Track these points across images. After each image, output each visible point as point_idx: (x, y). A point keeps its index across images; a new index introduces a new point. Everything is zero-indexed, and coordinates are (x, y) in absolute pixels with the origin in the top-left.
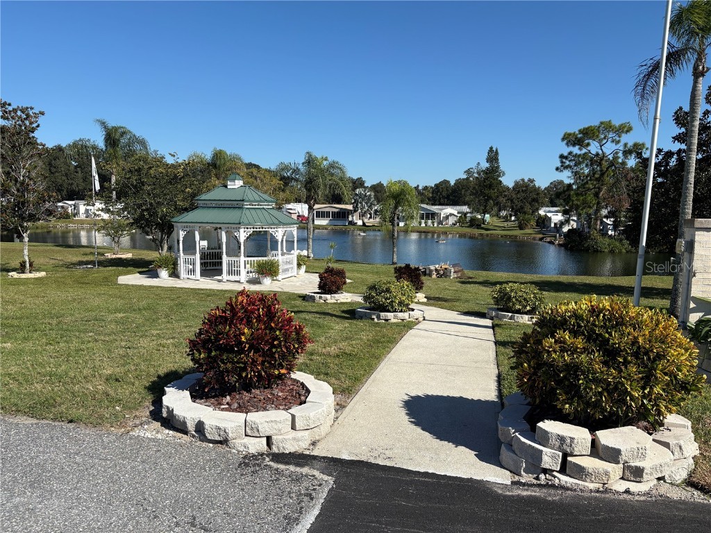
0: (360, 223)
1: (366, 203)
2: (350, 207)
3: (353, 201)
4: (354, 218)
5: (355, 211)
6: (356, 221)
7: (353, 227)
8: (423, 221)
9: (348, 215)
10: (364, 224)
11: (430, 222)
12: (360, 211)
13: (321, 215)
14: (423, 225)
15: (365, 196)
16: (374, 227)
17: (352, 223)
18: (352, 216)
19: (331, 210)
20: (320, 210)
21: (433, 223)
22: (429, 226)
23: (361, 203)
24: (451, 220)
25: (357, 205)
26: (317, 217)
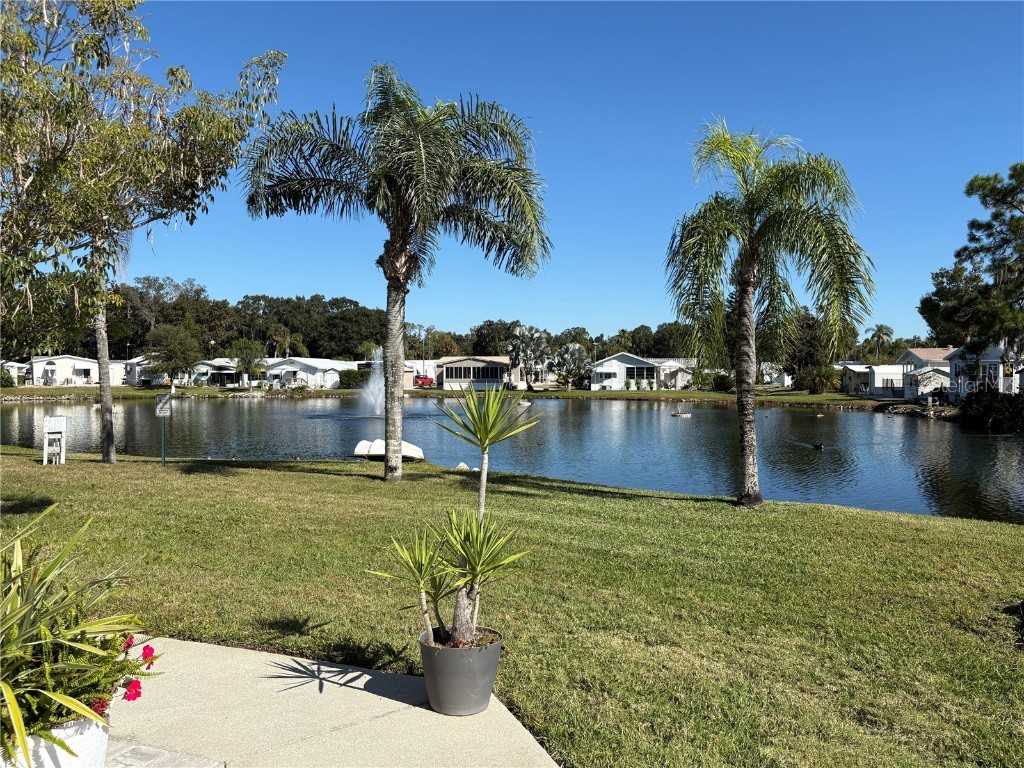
0: (522, 386)
1: (534, 351)
2: (505, 360)
3: (511, 348)
4: (513, 377)
5: (514, 365)
6: (515, 384)
7: (511, 392)
8: (633, 382)
9: (502, 372)
10: (530, 388)
11: (644, 383)
12: (522, 365)
13: (454, 373)
14: (633, 387)
15: (532, 339)
16: (548, 394)
17: (510, 387)
18: (510, 375)
19: (472, 364)
20: (454, 365)
21: (650, 384)
22: (644, 390)
23: (524, 351)
24: (682, 380)
25: (518, 355)
26: (447, 377)
